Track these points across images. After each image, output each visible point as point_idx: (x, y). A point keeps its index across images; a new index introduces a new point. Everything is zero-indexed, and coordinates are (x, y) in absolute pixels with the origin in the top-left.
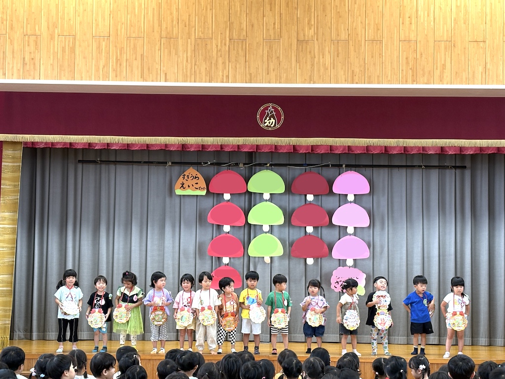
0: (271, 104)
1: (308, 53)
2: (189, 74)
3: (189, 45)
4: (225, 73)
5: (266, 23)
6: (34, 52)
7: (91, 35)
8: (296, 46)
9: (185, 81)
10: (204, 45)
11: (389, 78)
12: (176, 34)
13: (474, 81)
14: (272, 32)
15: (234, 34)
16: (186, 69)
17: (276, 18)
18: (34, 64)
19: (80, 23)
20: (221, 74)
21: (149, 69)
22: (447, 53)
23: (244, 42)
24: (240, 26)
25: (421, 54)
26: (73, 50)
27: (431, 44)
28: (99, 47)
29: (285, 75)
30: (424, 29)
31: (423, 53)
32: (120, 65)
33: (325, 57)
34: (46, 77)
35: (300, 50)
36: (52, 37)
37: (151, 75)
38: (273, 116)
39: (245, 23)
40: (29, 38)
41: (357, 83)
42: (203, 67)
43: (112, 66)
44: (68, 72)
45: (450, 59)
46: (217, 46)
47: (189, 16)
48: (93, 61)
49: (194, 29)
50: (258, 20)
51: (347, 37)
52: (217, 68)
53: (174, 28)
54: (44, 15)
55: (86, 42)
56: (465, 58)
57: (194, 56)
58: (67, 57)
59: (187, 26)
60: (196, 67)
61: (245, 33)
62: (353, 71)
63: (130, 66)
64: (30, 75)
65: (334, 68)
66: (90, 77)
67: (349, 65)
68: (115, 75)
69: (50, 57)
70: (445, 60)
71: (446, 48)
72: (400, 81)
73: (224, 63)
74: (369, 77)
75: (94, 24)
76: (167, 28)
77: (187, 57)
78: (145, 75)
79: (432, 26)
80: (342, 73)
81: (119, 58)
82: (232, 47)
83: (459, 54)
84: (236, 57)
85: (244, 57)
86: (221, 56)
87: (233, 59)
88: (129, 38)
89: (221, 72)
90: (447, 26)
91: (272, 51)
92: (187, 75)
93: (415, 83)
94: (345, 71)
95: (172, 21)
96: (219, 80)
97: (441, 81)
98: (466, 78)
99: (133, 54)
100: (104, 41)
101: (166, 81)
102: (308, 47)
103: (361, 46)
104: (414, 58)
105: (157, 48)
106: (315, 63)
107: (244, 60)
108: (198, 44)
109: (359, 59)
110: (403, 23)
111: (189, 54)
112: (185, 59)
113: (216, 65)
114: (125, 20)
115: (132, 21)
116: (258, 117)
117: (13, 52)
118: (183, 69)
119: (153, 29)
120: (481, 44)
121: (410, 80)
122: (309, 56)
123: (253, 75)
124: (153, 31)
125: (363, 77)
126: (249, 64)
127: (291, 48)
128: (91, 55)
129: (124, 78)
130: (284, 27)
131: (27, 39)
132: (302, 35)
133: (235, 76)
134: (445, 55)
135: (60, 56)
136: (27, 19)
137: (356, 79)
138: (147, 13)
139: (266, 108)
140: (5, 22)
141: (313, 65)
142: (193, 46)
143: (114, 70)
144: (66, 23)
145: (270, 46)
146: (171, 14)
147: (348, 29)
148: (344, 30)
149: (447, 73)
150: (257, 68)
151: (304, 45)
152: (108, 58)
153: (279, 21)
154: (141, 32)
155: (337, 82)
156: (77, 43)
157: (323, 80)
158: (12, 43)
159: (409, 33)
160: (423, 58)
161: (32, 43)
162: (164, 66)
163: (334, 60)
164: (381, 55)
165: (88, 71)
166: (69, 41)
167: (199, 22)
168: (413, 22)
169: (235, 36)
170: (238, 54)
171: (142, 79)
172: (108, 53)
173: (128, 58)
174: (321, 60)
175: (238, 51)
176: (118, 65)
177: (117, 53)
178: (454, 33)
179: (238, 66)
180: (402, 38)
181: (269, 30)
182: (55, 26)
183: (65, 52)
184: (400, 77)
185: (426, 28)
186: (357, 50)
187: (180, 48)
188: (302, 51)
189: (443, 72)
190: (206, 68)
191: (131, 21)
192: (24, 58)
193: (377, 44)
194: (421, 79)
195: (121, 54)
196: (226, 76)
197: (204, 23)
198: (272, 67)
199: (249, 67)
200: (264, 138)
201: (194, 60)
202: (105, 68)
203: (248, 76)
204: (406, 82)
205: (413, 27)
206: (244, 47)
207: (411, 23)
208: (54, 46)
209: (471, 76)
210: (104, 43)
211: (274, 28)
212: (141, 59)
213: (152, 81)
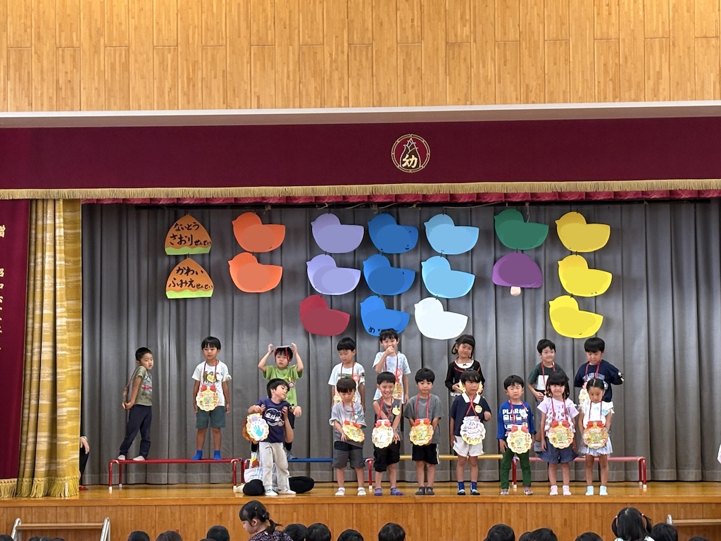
0: (411, 135)
1: (462, 61)
2: (291, 97)
3: (291, 54)
4: (344, 92)
5: (401, 20)
6: (72, 72)
7: (151, 44)
8: (444, 51)
9: (287, 107)
10: (312, 54)
11: (580, 94)
12: (272, 39)
13: (703, 94)
14: (409, 33)
15: (355, 37)
16: (287, 89)
17: (416, 12)
18: (72, 89)
19: (136, 28)
20: (337, 94)
21: (234, 91)
22: (663, 56)
23: (370, 48)
24: (364, 25)
25: (626, 58)
26: (126, 67)
27: (640, 43)
28: (162, 62)
29: (429, 93)
30: (630, 21)
31: (629, 57)
32: (194, 86)
33: (486, 66)
34: (89, 108)
35: (451, 56)
36: (96, 49)
37: (237, 99)
38: (414, 153)
39: (370, 20)
40: (63, 51)
41: (533, 103)
42: (312, 85)
43: (183, 87)
44: (120, 99)
45: (667, 64)
46: (331, 55)
47: (290, 12)
48: (155, 81)
49: (297, 31)
50: (388, 15)
51: (518, 36)
52: (331, 87)
53: (269, 32)
54: (84, 18)
55: (145, 56)
56: (690, 62)
57: (297, 70)
58: (117, 78)
59: (287, 27)
60: (301, 86)
61: (370, 36)
62: (527, 86)
63: (207, 87)
64: (66, 105)
65: (499, 82)
66: (151, 105)
67: (522, 77)
68: (186, 102)
69: (94, 79)
70: (661, 66)
71: (661, 48)
72: (596, 97)
73: (341, 79)
74: (551, 93)
75: (154, 29)
76: (258, 31)
77: (288, 72)
78: (228, 99)
79: (641, 18)
80: (513, 88)
81: (191, 76)
82: (353, 57)
83: (680, 57)
84: (359, 70)
85: (370, 70)
86: (337, 70)
87: (354, 73)
88: (204, 48)
89: (337, 92)
90: (662, 16)
91: (410, 60)
92: (288, 97)
93: (618, 100)
94: (516, 86)
95: (266, 21)
96: (335, 105)
97: (655, 96)
98: (692, 91)
99: (211, 70)
100: (170, 52)
101: (258, 108)
102: (462, 52)
103: (539, 48)
104: (616, 64)
105: (245, 60)
106: (473, 75)
107: (370, 74)
108: (303, 54)
109: (536, 68)
110: (598, 14)
111: (291, 67)
112: (286, 75)
113: (330, 81)
114: (198, 21)
115: (209, 23)
116: (393, 153)
117: (42, 72)
118: (283, 90)
119: (239, 33)
120: (713, 41)
121: (610, 95)
122: (463, 66)
123: (383, 95)
124: (239, 37)
125: (542, 93)
126: (377, 80)
127: (437, 54)
128: (152, 73)
129: (200, 104)
130: (426, 25)
131: (60, 52)
132: (453, 35)
133: (357, 98)
134: (661, 57)
135: (108, 76)
136: (60, 25)
137: (532, 96)
138: (231, 11)
139: (405, 142)
140: (29, 30)
141: (469, 78)
142: (297, 56)
143: (185, 94)
144: (115, 28)
145: (407, 53)
146: (264, 10)
147: (519, 26)
148: (514, 26)
149: (664, 84)
150: (390, 85)
151: (456, 49)
152: (175, 78)
153: (419, 16)
154: (222, 38)
155: (505, 103)
156: (132, 58)
157: (484, 101)
158: (39, 59)
159: (608, 28)
160: (629, 64)
161: (68, 59)
162: (255, 87)
163: (499, 71)
164: (567, 61)
165: (148, 97)
166: (120, 55)
167: (303, 22)
168: (613, 12)
169: (356, 39)
170: (362, 65)
171: (225, 105)
172: (175, 70)
173: (204, 76)
174: (481, 71)
175: (361, 61)
176: (191, 87)
177: (188, 69)
178: (674, 27)
179: (361, 83)
180: (598, 34)
181: (404, 29)
182: (100, 33)
183: (115, 70)
184: (596, 91)
185: (632, 19)
186: (533, 55)
187: (278, 59)
188: (453, 58)
189: (658, 83)
190: (316, 88)
191: (207, 23)
192: (57, 81)
193: (561, 45)
194: (627, 94)
195: (194, 70)
196: (345, 97)
197: (312, 22)
198: (410, 82)
199: (377, 84)
200: (401, 184)
201: (298, 76)
202: (173, 91)
203: (377, 97)
204: (605, 100)
205: (614, 19)
206: (370, 55)
207: (610, 14)
208: (99, 62)
209: (698, 88)
210: (169, 56)
211: (412, 26)
212: (223, 76)
213: (240, 108)
